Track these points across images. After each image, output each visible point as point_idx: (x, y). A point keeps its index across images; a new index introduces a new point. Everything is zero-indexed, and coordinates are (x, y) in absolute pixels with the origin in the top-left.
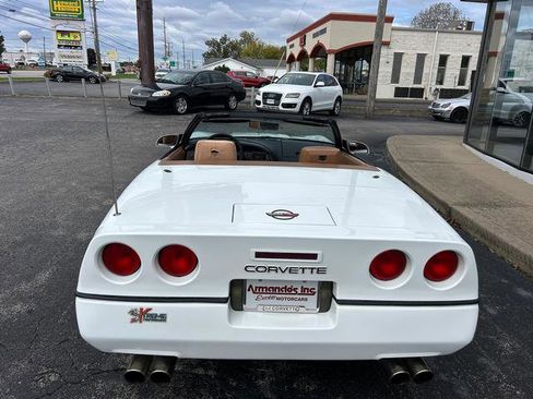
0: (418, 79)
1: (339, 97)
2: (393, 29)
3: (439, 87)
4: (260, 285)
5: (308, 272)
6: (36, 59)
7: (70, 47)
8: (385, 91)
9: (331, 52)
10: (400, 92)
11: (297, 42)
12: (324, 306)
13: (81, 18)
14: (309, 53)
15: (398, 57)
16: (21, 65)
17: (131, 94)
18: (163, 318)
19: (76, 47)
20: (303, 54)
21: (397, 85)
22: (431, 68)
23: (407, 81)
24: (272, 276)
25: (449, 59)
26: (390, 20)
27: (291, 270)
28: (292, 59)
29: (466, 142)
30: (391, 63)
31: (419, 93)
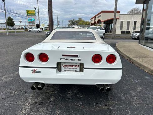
0: (128, 28)
1: (104, 33)
2: (120, 15)
3: (134, 30)
4: (65, 64)
5: (76, 60)
6: (23, 27)
7: (32, 23)
8: (118, 32)
9: (102, 21)
10: (123, 32)
11: (93, 19)
12: (81, 70)
13: (35, 15)
14: (97, 22)
15: (122, 22)
16: (19, 29)
17: (46, 33)
18: (40, 72)
19: (33, 23)
20: (95, 23)
21: (122, 30)
22: (132, 25)
23: (125, 29)
24: (67, 61)
25: (137, 22)
26: (119, 12)
27: (72, 60)
28: (92, 24)
29: (139, 43)
30: (120, 24)
31: (128, 32)
